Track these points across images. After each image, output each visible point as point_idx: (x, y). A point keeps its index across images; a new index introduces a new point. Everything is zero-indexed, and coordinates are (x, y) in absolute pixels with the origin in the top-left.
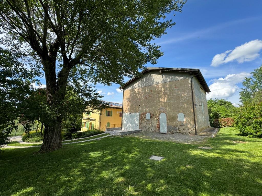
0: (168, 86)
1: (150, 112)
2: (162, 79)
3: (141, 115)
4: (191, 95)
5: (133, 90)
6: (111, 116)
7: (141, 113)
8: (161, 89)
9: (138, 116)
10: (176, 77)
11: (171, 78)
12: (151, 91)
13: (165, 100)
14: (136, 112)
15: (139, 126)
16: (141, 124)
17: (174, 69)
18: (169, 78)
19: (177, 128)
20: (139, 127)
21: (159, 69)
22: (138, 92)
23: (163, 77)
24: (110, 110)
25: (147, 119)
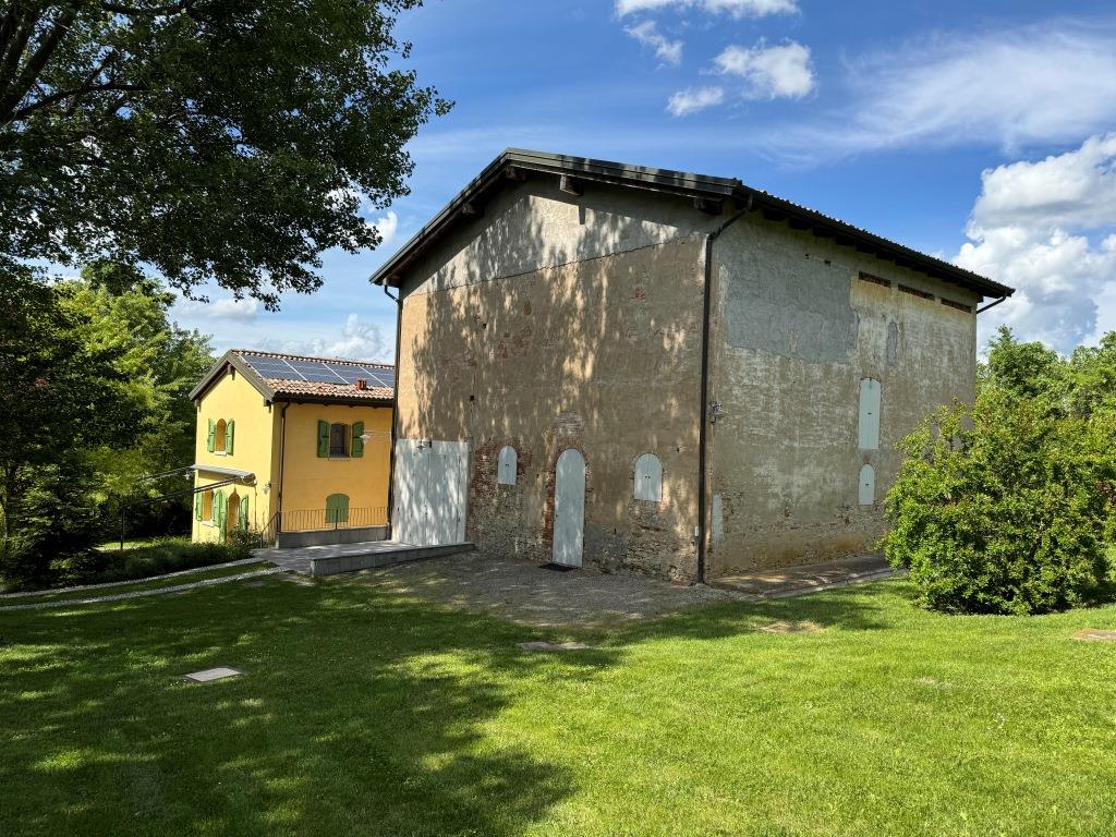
0: (605, 282)
1: (515, 444)
3: (475, 456)
5: (443, 295)
6: (359, 452)
7: (477, 448)
12: (528, 309)
15: (468, 520)
16: (475, 512)
17: (627, 176)
18: (613, 229)
19: (627, 539)
20: (467, 528)
21: (558, 164)
23: (582, 221)
24: (346, 417)
25: (502, 480)
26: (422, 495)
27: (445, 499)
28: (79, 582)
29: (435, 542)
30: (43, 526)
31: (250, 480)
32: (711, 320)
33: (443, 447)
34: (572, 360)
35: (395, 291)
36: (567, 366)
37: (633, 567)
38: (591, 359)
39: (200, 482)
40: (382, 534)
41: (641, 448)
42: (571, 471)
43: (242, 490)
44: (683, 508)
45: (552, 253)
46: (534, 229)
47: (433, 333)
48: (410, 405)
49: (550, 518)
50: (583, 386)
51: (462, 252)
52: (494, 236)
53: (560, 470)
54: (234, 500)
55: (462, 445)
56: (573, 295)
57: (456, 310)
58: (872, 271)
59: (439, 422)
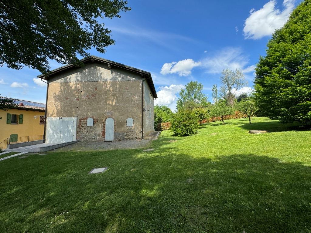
0: (118, 86)
1: (93, 117)
2: (111, 76)
3: (79, 121)
4: (141, 99)
5: (66, 83)
6: (21, 122)
7: (79, 118)
8: (110, 88)
9: (75, 123)
10: (128, 77)
11: (122, 76)
12: (96, 89)
13: (114, 103)
14: (71, 116)
15: (77, 135)
16: (79, 133)
17: (126, 67)
18: (120, 77)
19: (125, 134)
20: (76, 137)
21: (108, 62)
22: (75, 87)
23: (112, 73)
25: (88, 125)
26: (58, 131)
32: (143, 94)
34: (109, 101)
42: (110, 123)
45: (104, 79)
47: (62, 92)
49: (104, 132)
50: (112, 106)
51: (75, 74)
52: (85, 73)
53: (107, 123)
57: (71, 87)
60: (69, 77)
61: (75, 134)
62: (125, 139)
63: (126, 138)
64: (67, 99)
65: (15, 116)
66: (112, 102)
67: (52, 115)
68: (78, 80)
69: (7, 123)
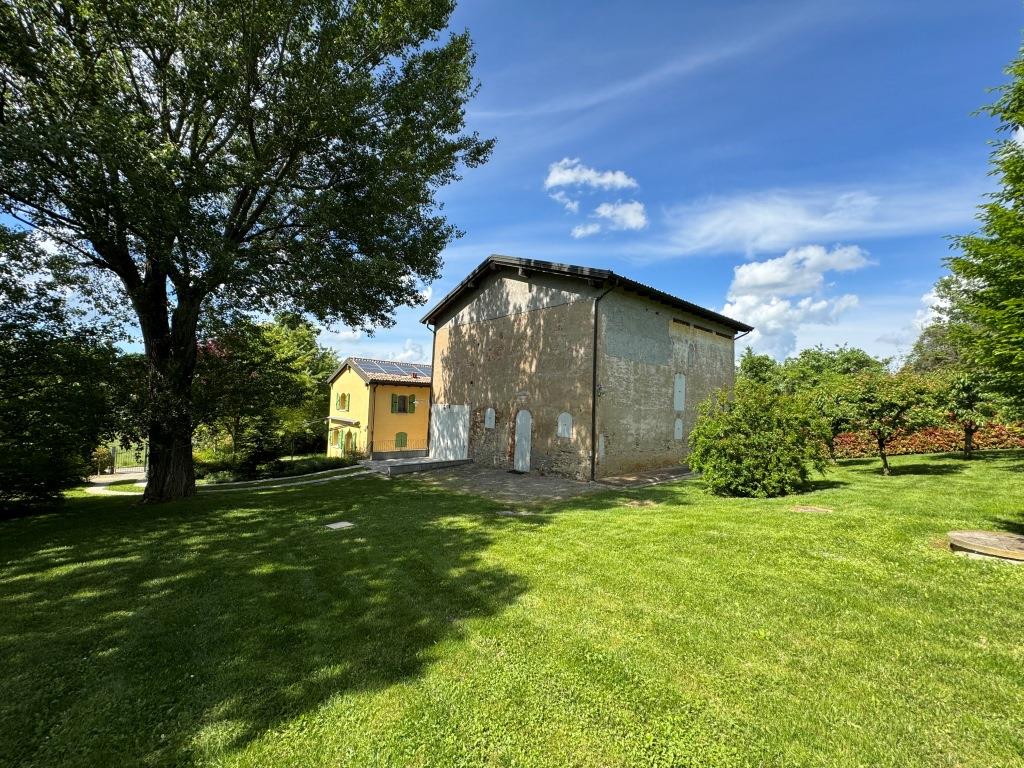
0: (542, 323)
1: (494, 407)
2: (529, 296)
3: (473, 413)
4: (592, 355)
5: (457, 329)
6: (413, 410)
7: (474, 409)
9: (468, 417)
10: (563, 292)
11: (549, 293)
12: (501, 335)
13: (533, 369)
14: (462, 402)
15: (469, 446)
16: (473, 442)
17: (554, 268)
18: (547, 295)
19: (554, 457)
20: (468, 451)
21: (519, 262)
22: (469, 336)
23: (530, 290)
24: (406, 392)
25: (487, 426)
26: (445, 433)
27: (457, 436)
28: (270, 476)
29: (451, 458)
30: (253, 448)
31: (357, 425)
32: (598, 341)
33: (456, 408)
34: (525, 363)
35: (432, 327)
36: (522, 366)
37: (557, 472)
38: (535, 362)
39: (332, 425)
40: (424, 454)
41: (561, 409)
42: (524, 421)
43: (353, 430)
44: (583, 442)
45: (515, 307)
46: (505, 295)
47: (451, 349)
48: (439, 387)
49: (513, 446)
50: (530, 377)
51: (467, 307)
52: (484, 298)
53: (518, 420)
54: (349, 435)
55: (466, 407)
56: (525, 329)
57: (464, 337)
58: (679, 317)
59: (455, 395)
60: (461, 314)
61: (466, 444)
62: (553, 472)
63: (554, 469)
64: (458, 363)
65: (403, 399)
66: (531, 366)
67: (438, 398)
68: (472, 319)
69: (392, 412)
